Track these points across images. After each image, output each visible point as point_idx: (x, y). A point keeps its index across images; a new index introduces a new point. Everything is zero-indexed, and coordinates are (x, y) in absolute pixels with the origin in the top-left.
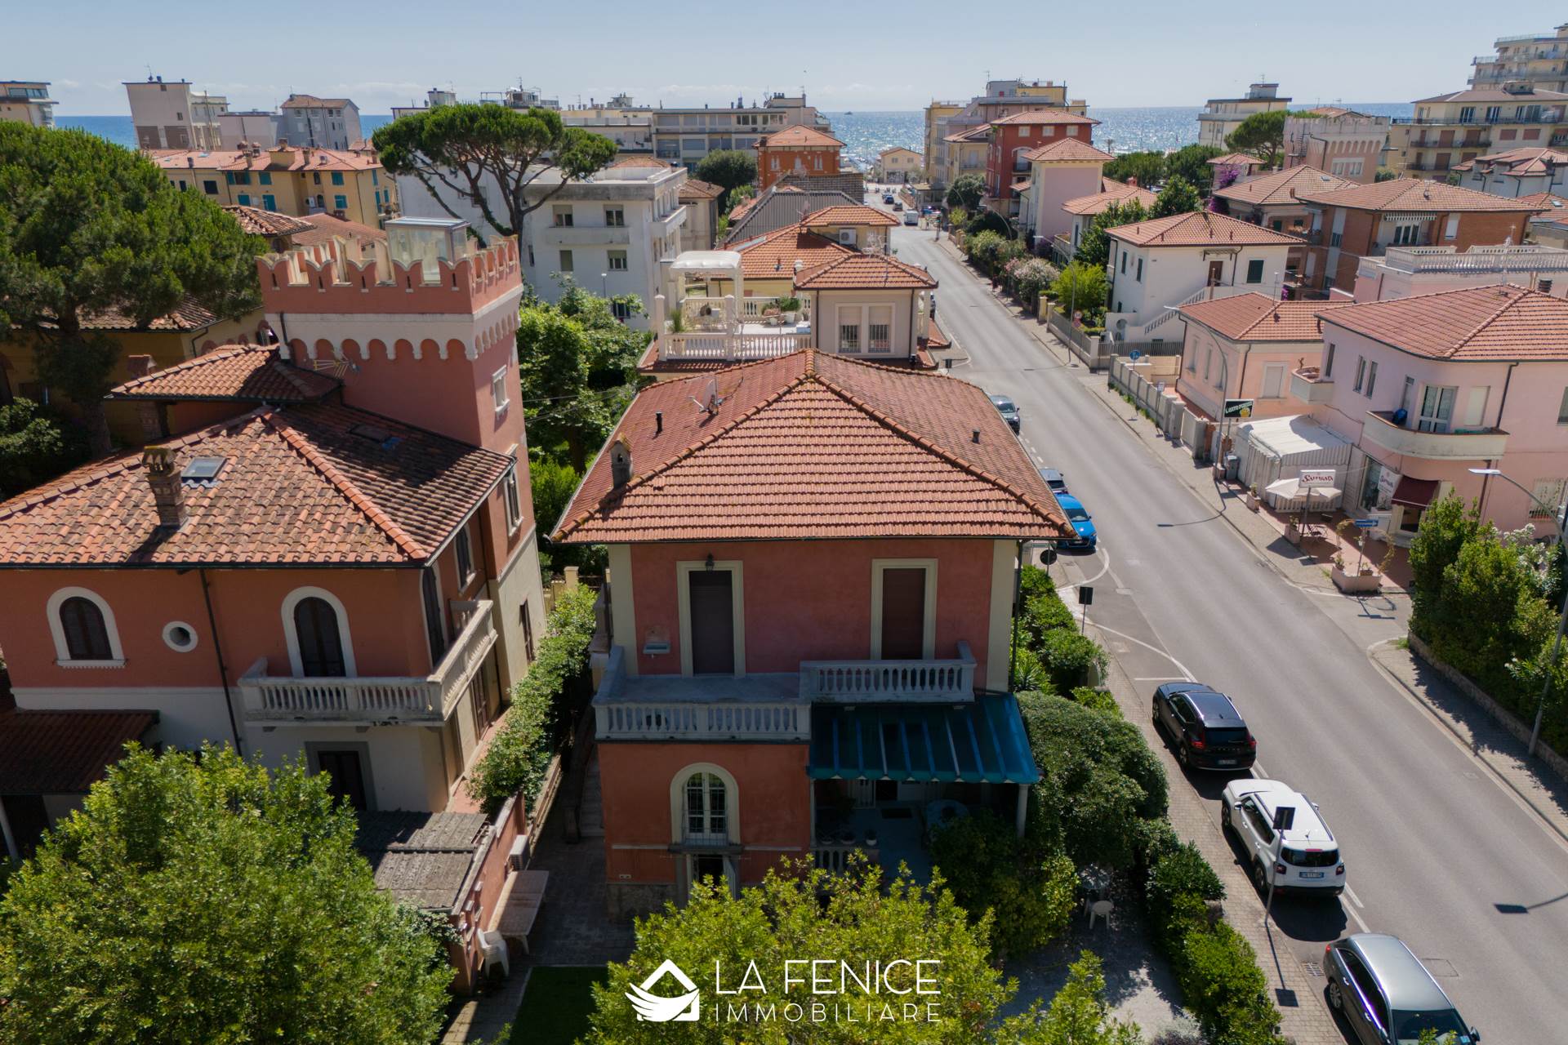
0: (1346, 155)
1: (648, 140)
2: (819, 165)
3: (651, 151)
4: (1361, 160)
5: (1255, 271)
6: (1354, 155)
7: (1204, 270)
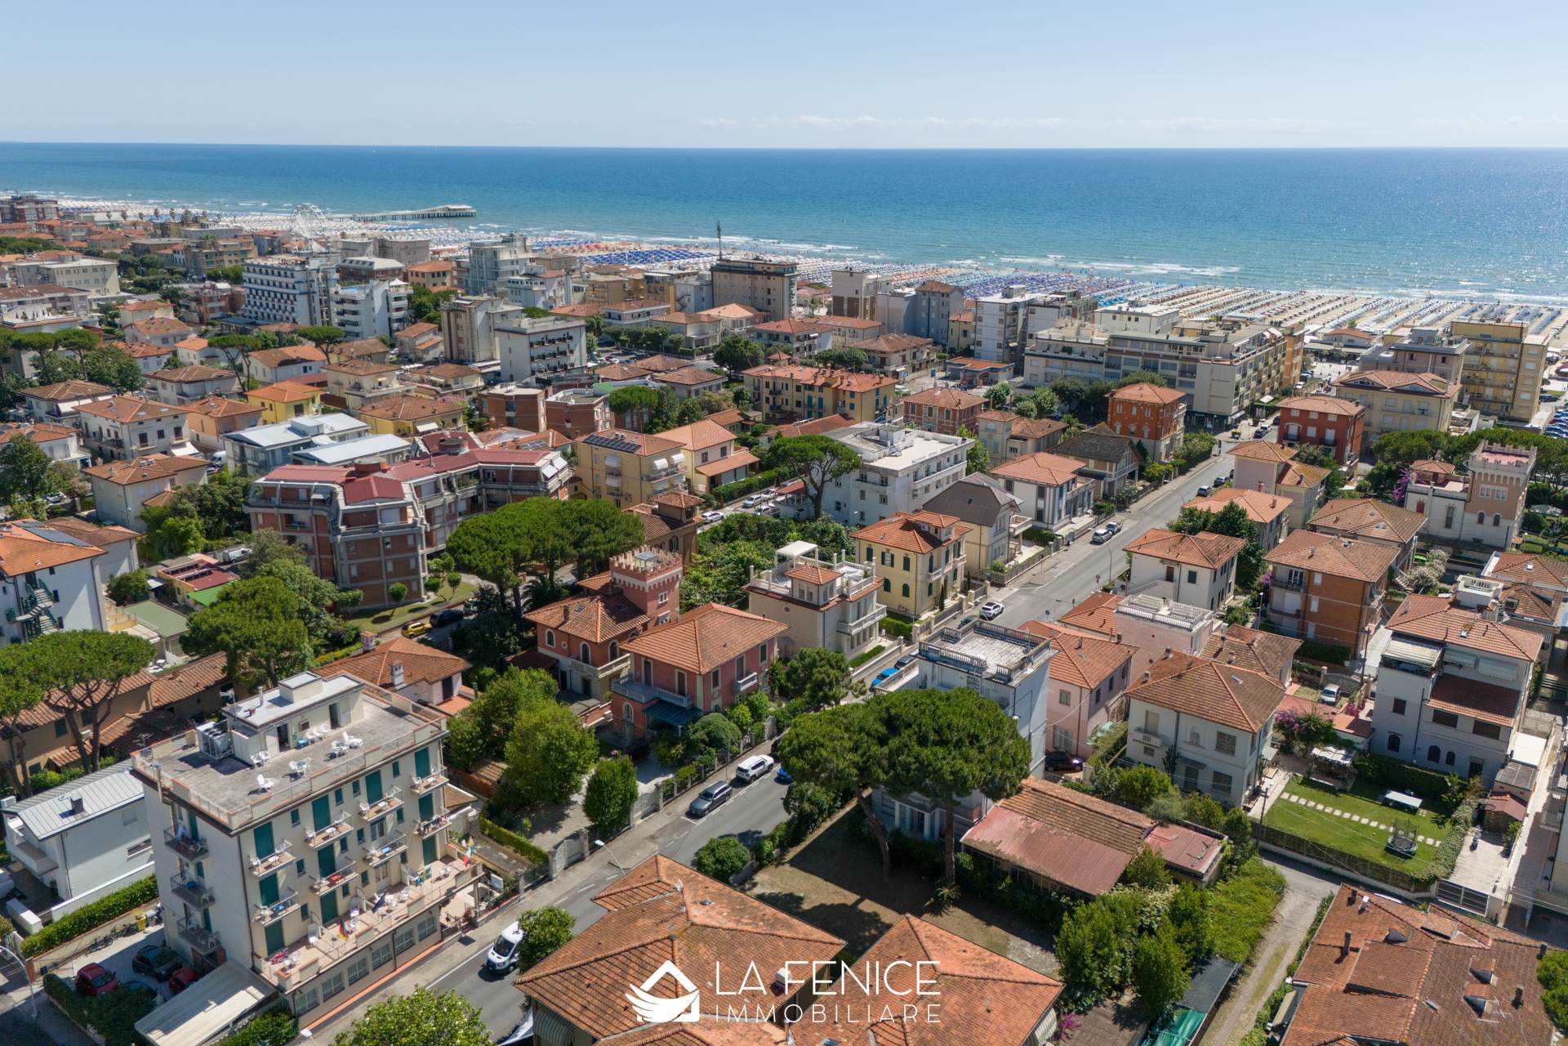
0: (1491, 483)
1: (1102, 355)
2: (1148, 413)
3: (1101, 363)
4: (1506, 489)
5: (1192, 577)
6: (1498, 484)
7: (1162, 570)
